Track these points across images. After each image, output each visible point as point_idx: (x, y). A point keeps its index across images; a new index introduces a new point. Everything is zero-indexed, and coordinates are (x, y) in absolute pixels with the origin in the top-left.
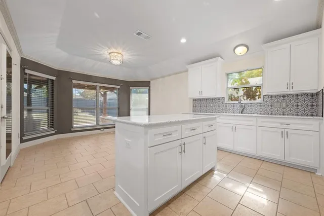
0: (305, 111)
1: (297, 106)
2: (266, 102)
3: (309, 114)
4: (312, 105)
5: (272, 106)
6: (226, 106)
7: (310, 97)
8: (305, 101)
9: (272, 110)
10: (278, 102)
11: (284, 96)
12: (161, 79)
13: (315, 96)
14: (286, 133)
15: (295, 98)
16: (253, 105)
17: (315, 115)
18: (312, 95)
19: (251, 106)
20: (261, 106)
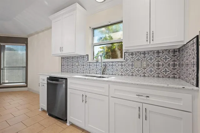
0: (166, 71)
1: (158, 65)
2: (127, 60)
3: (171, 76)
4: (174, 65)
5: (132, 65)
6: (90, 65)
7: (171, 54)
8: (166, 59)
9: (132, 70)
10: (138, 60)
11: (144, 53)
12: (36, 35)
13: (177, 53)
14: (144, 110)
15: (156, 55)
16: (114, 64)
17: (178, 77)
18: (174, 51)
19: (112, 65)
20: (122, 65)
